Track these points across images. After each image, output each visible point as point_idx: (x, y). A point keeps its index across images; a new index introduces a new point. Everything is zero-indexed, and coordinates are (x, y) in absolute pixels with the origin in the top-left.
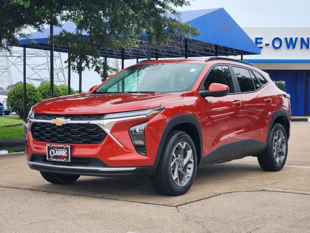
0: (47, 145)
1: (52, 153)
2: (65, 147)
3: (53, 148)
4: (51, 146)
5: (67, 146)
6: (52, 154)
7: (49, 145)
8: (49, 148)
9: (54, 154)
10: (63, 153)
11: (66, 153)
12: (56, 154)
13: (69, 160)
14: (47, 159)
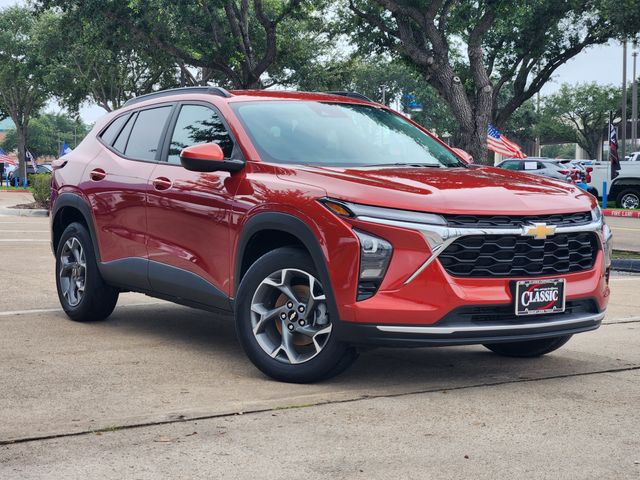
0: (518, 283)
1: (527, 299)
2: (556, 283)
3: (531, 288)
4: (527, 285)
5: (561, 280)
7: (522, 283)
8: (522, 290)
9: (531, 300)
10: (550, 296)
11: (556, 295)
12: (534, 301)
13: (564, 309)
14: (517, 313)
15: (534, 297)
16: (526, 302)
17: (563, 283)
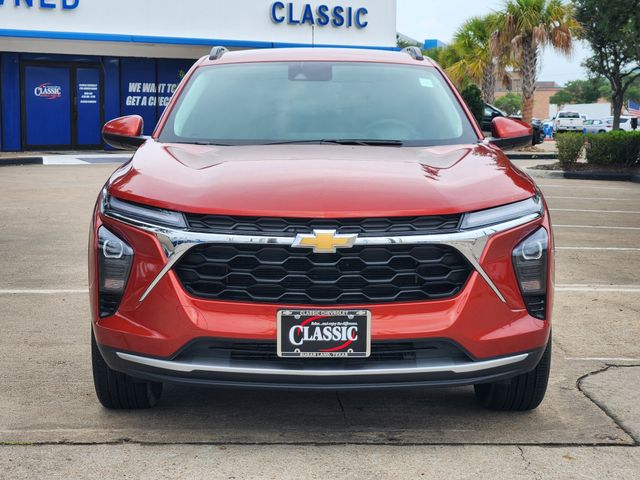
0: (279, 314)
1: (299, 335)
2: (351, 317)
3: (304, 321)
4: (297, 316)
5: (361, 313)
6: (297, 339)
7: (288, 313)
8: (287, 322)
9: (306, 338)
10: (345, 333)
11: (354, 333)
12: (312, 339)
13: (368, 353)
14: (279, 353)
15: (311, 333)
16: (297, 340)
17: (365, 318)
